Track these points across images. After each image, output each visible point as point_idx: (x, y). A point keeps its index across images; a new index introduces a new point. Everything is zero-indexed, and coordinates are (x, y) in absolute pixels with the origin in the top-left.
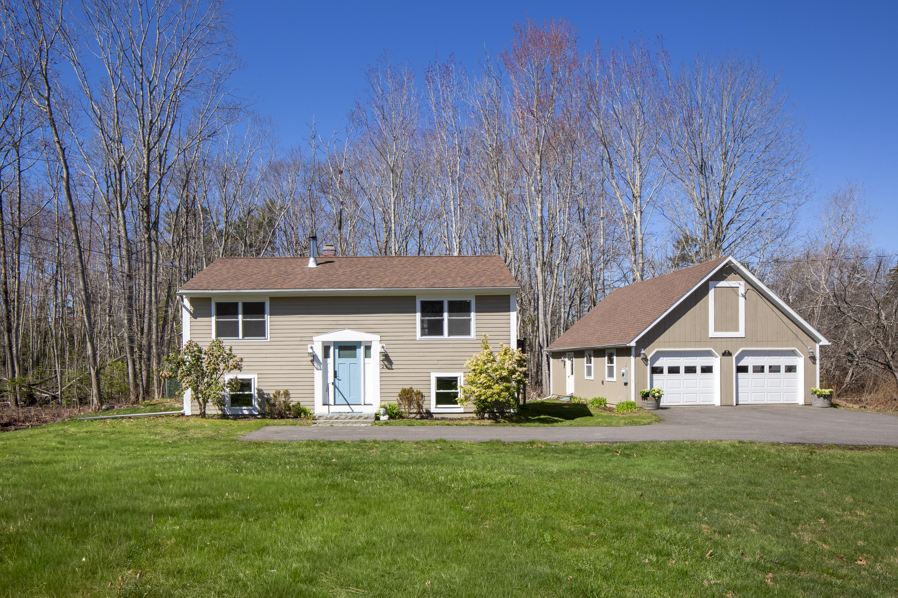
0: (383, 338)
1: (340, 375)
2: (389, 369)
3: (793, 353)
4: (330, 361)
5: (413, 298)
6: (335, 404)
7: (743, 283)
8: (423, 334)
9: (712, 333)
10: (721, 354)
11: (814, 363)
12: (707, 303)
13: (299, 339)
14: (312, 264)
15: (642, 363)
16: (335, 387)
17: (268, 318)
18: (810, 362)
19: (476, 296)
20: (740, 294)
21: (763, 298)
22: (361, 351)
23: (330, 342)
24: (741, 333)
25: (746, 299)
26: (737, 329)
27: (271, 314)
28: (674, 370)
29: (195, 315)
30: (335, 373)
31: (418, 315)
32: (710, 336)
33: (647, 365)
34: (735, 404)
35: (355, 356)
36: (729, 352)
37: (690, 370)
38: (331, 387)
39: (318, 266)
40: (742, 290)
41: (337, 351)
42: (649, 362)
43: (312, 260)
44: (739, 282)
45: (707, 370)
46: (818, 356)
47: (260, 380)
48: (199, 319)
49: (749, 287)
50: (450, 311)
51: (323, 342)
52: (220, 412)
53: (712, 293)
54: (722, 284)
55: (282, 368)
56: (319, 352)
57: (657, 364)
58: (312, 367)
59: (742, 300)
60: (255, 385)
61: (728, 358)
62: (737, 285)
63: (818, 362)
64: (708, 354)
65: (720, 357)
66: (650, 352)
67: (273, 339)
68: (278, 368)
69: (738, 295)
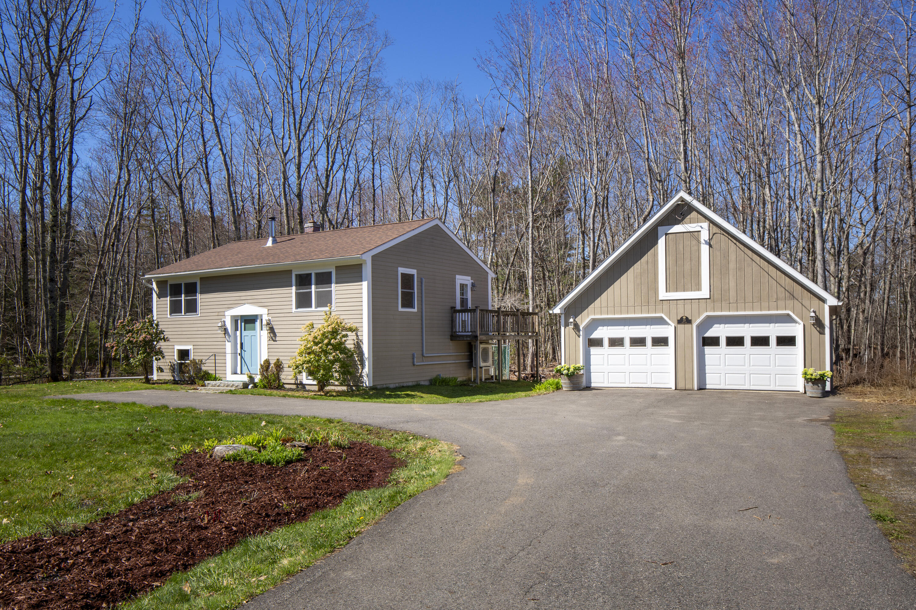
0: (270, 312)
1: (246, 347)
2: (274, 341)
3: (787, 319)
4: (238, 333)
5: (291, 271)
6: (241, 373)
7: (705, 225)
8: (298, 307)
9: (663, 294)
10: (676, 322)
11: (822, 333)
12: (656, 255)
13: (217, 314)
14: (270, 243)
15: (573, 333)
16: (242, 358)
17: (199, 297)
18: (815, 332)
19: (336, 267)
20: (703, 241)
21: (737, 243)
22: (258, 324)
23: (238, 316)
24: (704, 293)
25: (710, 246)
26: (699, 289)
27: (201, 293)
28: (616, 342)
29: (159, 296)
30: (242, 344)
31: (294, 288)
32: (660, 298)
33: (579, 336)
34: (696, 388)
35: (254, 329)
36: (687, 318)
37: (638, 342)
38: (239, 357)
39: (275, 245)
40: (705, 236)
41: (243, 324)
42: (581, 332)
43: (271, 239)
44: (700, 224)
45: (660, 342)
46: (827, 323)
47: (195, 350)
48: (162, 299)
49: (715, 229)
50: (317, 284)
51: (232, 317)
52: (172, 378)
53: (662, 242)
54: (677, 228)
55: (208, 340)
56: (229, 325)
57: (595, 335)
58: (224, 339)
59: (705, 249)
60: (192, 356)
61: (687, 326)
62: (699, 229)
63: (827, 331)
64: (660, 321)
65: (673, 325)
66: (584, 320)
67: (202, 315)
68: (204, 340)
69: (699, 242)
